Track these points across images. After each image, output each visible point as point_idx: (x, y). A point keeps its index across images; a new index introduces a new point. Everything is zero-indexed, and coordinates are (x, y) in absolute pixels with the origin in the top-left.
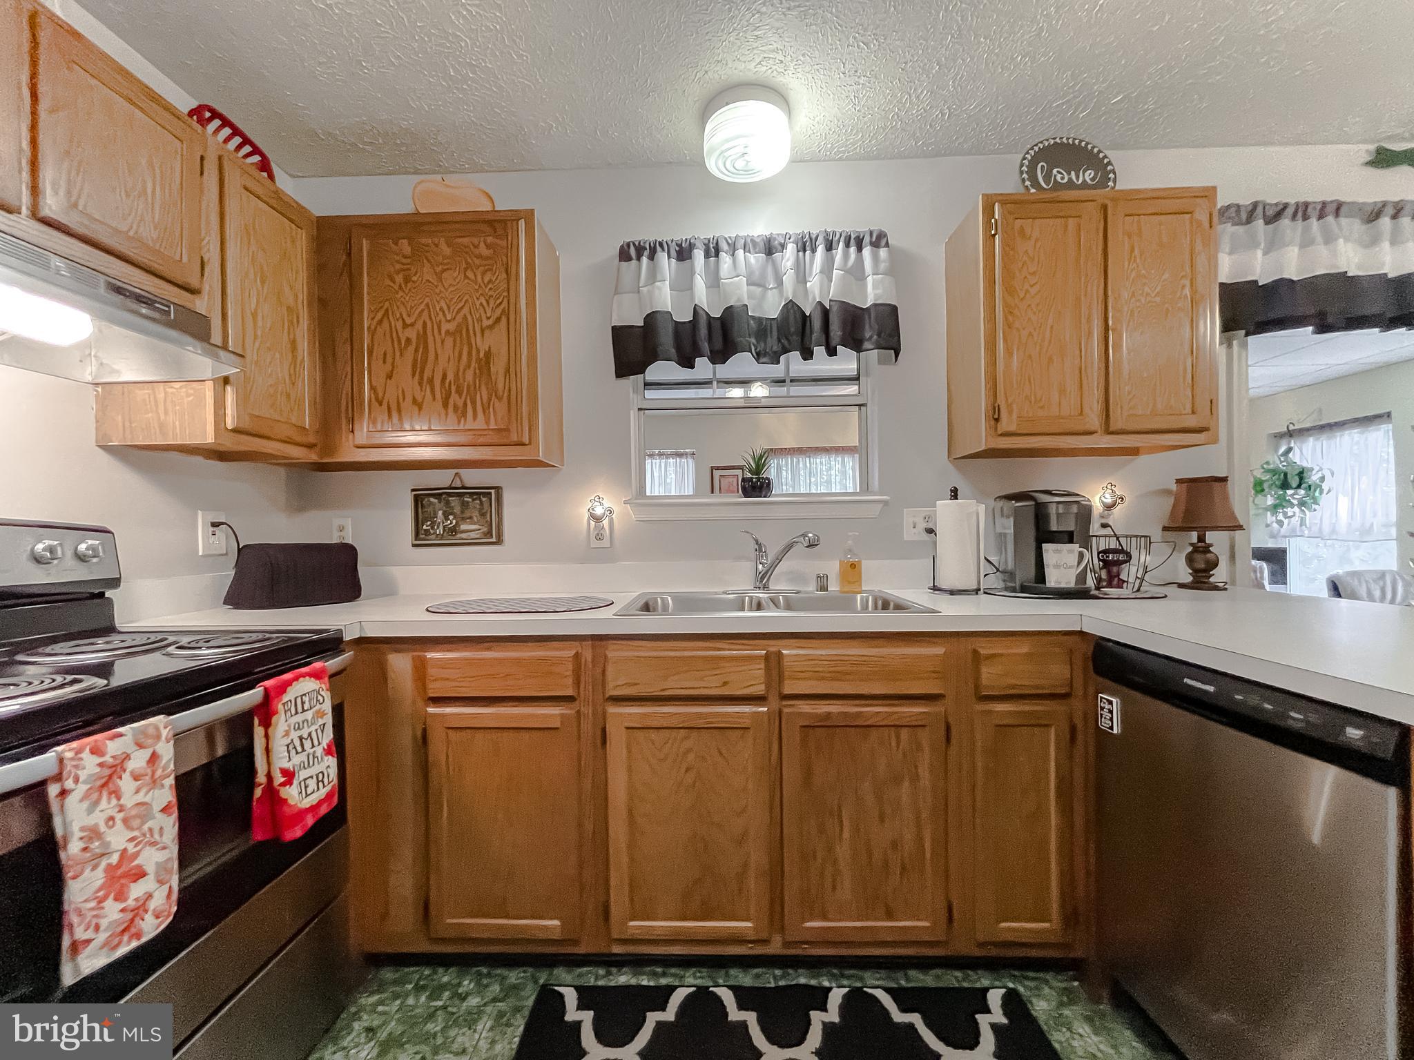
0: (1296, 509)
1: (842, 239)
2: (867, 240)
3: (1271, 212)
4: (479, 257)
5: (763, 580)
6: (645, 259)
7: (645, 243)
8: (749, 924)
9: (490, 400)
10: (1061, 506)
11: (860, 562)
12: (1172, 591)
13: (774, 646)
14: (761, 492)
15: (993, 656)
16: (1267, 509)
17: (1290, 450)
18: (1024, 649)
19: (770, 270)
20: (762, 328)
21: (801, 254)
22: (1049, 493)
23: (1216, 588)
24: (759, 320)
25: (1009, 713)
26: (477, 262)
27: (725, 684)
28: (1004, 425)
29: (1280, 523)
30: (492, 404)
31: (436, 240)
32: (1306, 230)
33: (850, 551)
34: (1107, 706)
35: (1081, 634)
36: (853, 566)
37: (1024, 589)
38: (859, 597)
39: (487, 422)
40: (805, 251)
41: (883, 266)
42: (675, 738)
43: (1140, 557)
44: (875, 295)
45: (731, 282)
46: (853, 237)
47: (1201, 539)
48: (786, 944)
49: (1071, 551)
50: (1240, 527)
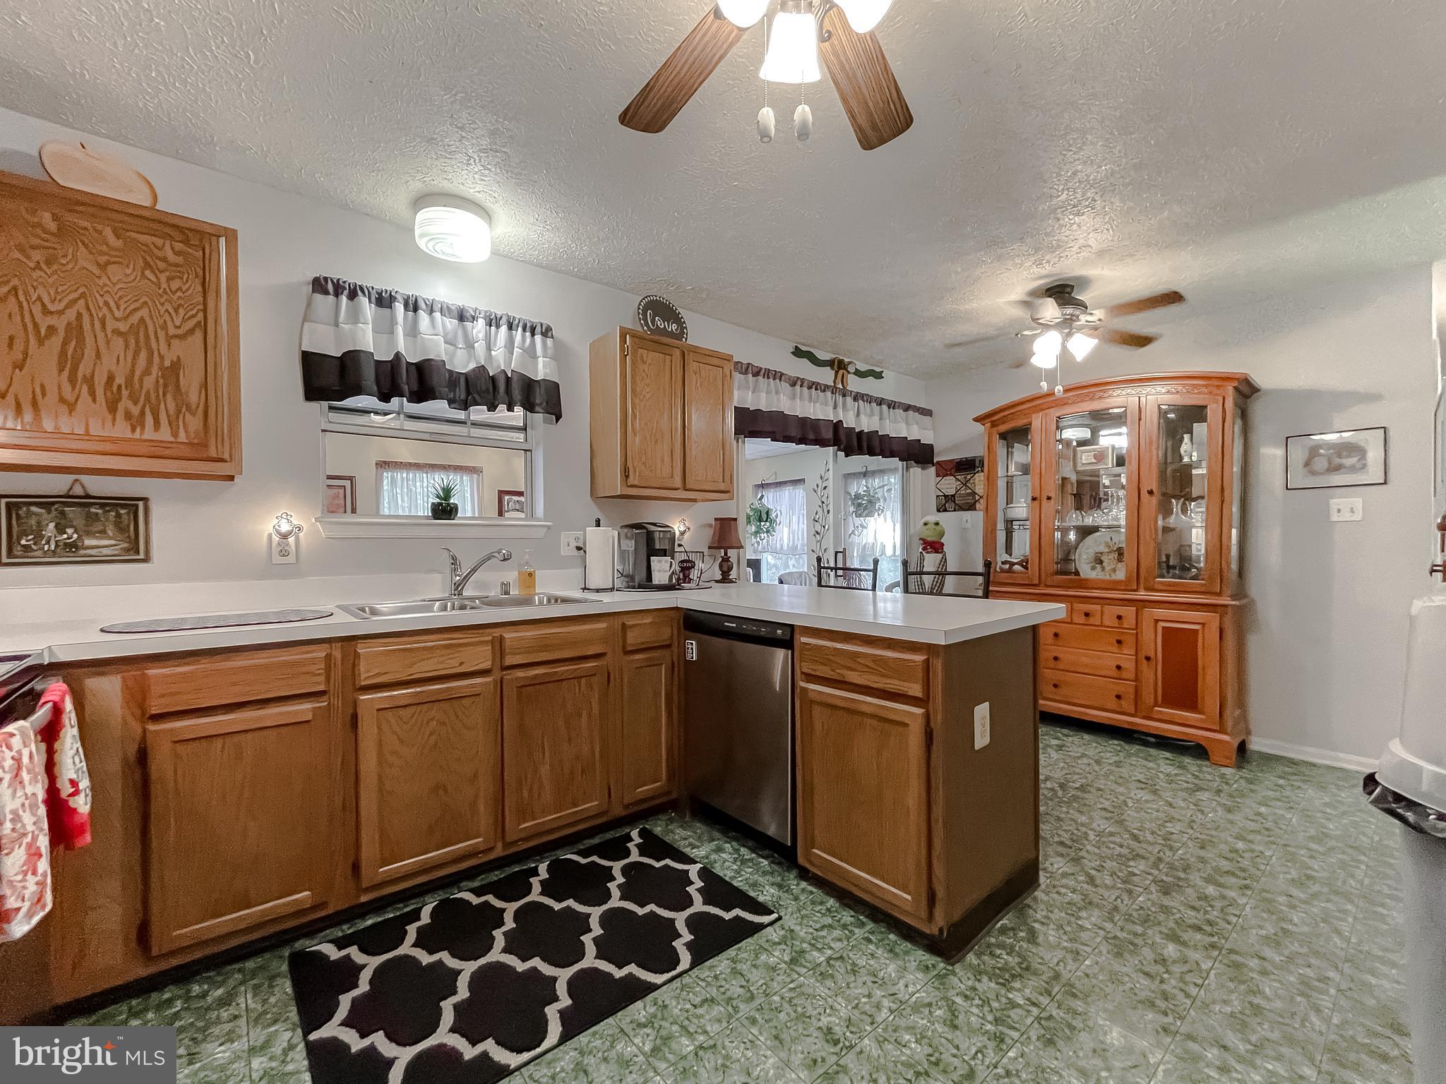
0: (765, 535)
1: (521, 325)
2: (538, 329)
3: (755, 370)
4: (164, 260)
5: (458, 588)
6: (344, 299)
7: (344, 282)
8: (480, 839)
9: (179, 412)
10: (662, 534)
11: (534, 571)
12: (712, 584)
13: (497, 632)
14: (451, 515)
15: (633, 626)
16: (752, 534)
17: (762, 496)
18: (648, 621)
19: (460, 333)
20: (453, 379)
21: (488, 327)
22: (655, 524)
23: (733, 582)
24: (451, 372)
25: (642, 659)
26: (161, 265)
27: (461, 664)
28: (631, 481)
29: (758, 543)
30: (181, 416)
31: (99, 227)
32: (768, 385)
33: (527, 563)
34: (690, 647)
35: (677, 609)
36: (530, 575)
37: (640, 586)
38: (536, 597)
39: (175, 434)
40: (490, 326)
41: (550, 352)
42: (421, 712)
43: (699, 565)
44: (545, 373)
45: (430, 339)
46: (528, 325)
47: (726, 554)
48: (507, 845)
49: (666, 562)
50: (742, 547)
